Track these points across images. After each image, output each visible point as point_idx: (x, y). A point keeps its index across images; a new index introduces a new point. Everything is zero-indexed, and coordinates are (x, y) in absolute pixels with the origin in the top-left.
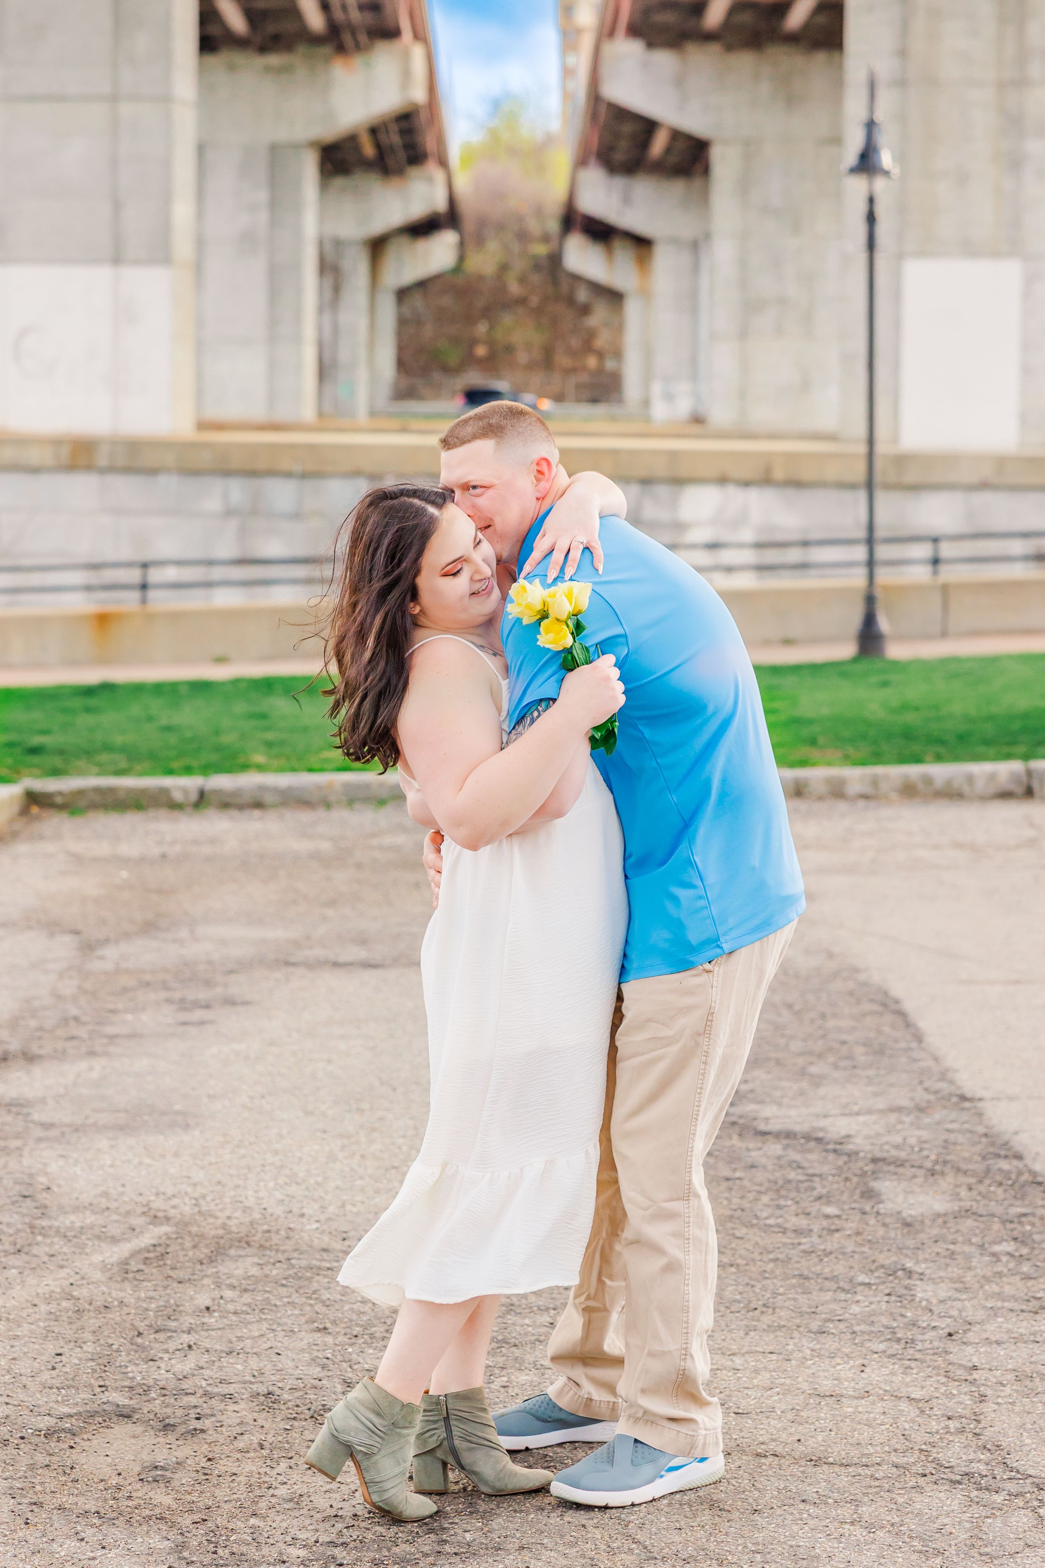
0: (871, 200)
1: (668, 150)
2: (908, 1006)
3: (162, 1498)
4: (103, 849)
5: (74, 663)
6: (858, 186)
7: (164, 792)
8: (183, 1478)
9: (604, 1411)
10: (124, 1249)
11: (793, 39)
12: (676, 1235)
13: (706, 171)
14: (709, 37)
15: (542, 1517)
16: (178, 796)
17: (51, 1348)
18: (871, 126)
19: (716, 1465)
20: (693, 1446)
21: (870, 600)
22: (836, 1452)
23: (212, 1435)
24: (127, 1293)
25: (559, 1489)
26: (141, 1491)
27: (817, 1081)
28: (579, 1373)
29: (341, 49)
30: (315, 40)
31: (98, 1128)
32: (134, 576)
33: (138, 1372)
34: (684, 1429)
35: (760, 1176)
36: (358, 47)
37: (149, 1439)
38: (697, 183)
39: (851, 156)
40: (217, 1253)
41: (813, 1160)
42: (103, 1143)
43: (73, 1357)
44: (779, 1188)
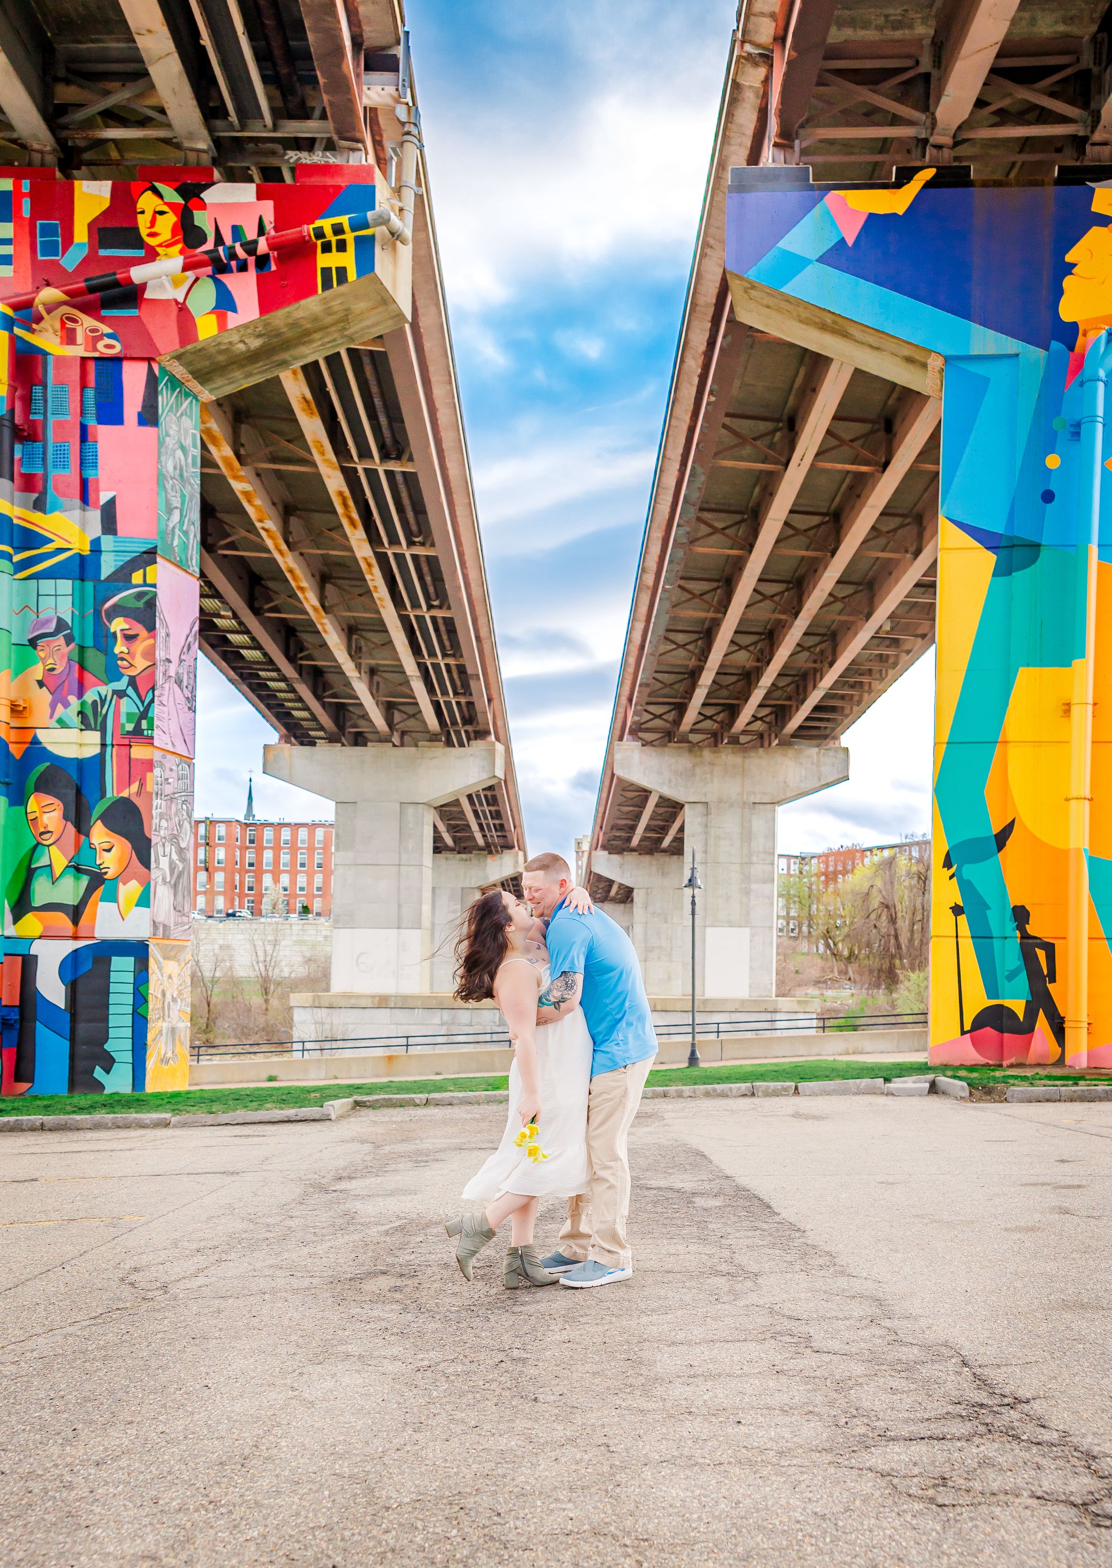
0: (693, 897)
1: (617, 893)
2: (706, 1153)
3: (398, 1296)
4: (387, 1119)
5: (377, 1076)
6: (688, 892)
7: (413, 1099)
8: (408, 1290)
9: (581, 1258)
10: (387, 1227)
11: (664, 851)
12: (613, 1174)
13: (632, 901)
14: (633, 850)
15: (557, 1293)
16: (418, 1101)
17: (353, 1255)
18: (693, 869)
19: (628, 1273)
20: (618, 1263)
21: (693, 1045)
22: (676, 1270)
23: (421, 1277)
24: (388, 1239)
25: (563, 1281)
26: (389, 1295)
27: (670, 1174)
28: (571, 1242)
29: (490, 852)
30: (481, 849)
31: (378, 1195)
32: (403, 1041)
33: (390, 1260)
34: (615, 1256)
35: (648, 1199)
36: (497, 852)
37: (394, 1280)
38: (628, 905)
39: (686, 882)
40: (427, 1226)
41: (670, 1194)
42: (380, 1199)
43: (362, 1258)
44: (655, 1203)
